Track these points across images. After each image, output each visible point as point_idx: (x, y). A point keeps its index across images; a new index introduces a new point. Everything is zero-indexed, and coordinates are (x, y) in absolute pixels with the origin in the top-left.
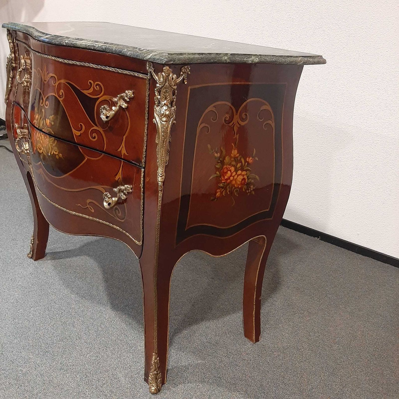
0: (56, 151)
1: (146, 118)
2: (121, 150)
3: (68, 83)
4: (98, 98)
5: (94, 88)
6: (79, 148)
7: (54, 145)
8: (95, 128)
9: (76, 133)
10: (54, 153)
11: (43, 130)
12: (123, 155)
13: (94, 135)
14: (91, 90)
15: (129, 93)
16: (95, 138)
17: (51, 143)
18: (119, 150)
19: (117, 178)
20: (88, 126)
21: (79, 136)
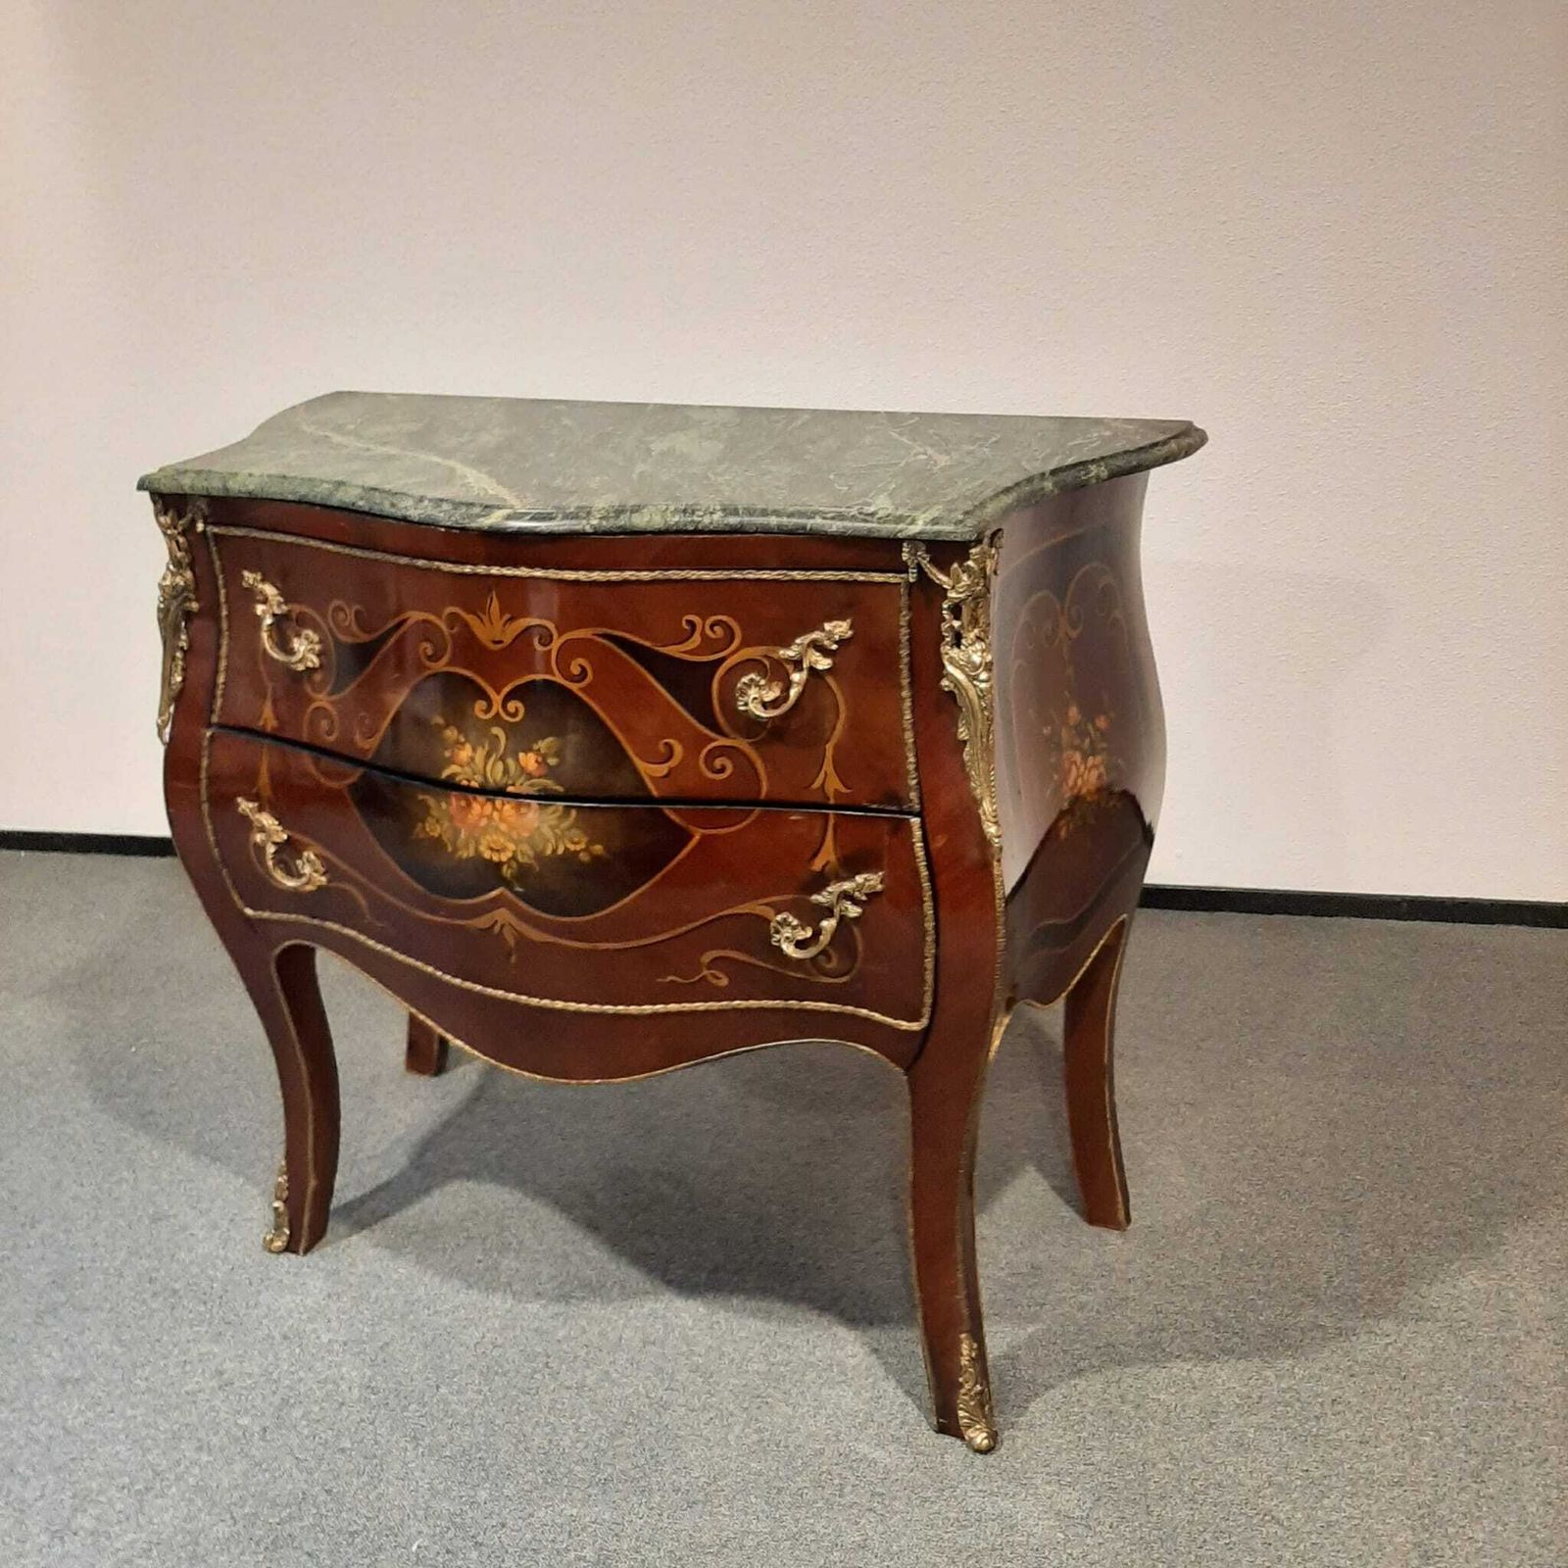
0: (576, 840)
1: (905, 682)
2: (823, 785)
3: (605, 636)
4: (723, 659)
5: (703, 634)
6: (667, 812)
7: (566, 824)
8: (722, 741)
9: (651, 772)
10: (566, 849)
11: (510, 789)
12: (831, 796)
13: (718, 763)
14: (696, 640)
15: (840, 628)
16: (722, 770)
17: (554, 823)
18: (817, 784)
19: (818, 865)
20: (695, 743)
21: (665, 777)
